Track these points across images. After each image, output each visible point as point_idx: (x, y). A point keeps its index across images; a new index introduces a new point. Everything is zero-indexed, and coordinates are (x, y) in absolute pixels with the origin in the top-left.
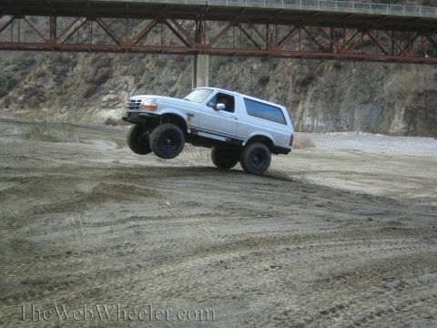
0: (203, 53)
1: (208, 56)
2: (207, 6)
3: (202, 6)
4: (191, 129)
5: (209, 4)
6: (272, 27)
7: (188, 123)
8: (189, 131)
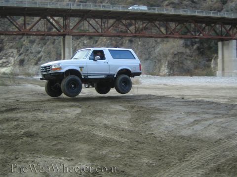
0: (69, 35)
1: (71, 37)
2: (70, 9)
3: (68, 9)
4: (84, 76)
5: (72, 8)
6: (104, 20)
7: (81, 73)
8: (83, 77)
